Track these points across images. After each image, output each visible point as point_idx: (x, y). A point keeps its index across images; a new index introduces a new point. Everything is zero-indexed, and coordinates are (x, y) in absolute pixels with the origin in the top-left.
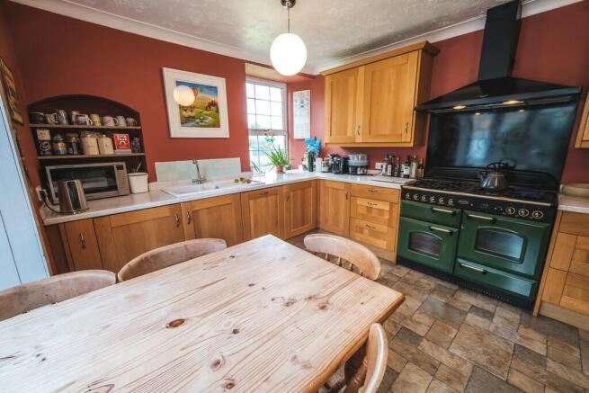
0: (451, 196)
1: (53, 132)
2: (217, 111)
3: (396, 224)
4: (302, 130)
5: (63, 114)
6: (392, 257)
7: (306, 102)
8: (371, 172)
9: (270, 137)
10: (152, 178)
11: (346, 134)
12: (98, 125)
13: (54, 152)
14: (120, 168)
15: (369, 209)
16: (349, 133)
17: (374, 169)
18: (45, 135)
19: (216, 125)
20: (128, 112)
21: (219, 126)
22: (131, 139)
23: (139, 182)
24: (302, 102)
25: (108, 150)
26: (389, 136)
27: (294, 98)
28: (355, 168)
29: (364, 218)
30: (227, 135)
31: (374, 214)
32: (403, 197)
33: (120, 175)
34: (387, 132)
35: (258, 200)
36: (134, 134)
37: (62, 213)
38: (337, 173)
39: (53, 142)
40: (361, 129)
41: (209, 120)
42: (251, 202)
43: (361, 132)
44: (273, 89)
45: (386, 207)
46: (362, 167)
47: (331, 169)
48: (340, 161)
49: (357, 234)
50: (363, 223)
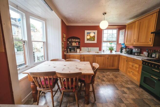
0: (157, 65)
1: (69, 42)
2: (95, 37)
3: (140, 72)
4: (121, 41)
5: (71, 39)
6: (138, 84)
7: (123, 33)
8: (142, 55)
9: (111, 43)
10: (80, 50)
11: (131, 42)
12: (75, 41)
13: (69, 45)
14: (76, 48)
15: (133, 66)
16: (132, 42)
17: (143, 54)
18: (68, 42)
19: (94, 40)
20: (79, 39)
21: (94, 41)
22: (79, 43)
23: (78, 50)
24: (122, 33)
25: (75, 45)
26: (144, 42)
27: (120, 32)
28: (134, 53)
29: (131, 68)
30: (96, 42)
31: (134, 68)
32: (143, 63)
33: (75, 49)
34: (144, 41)
35: (99, 57)
36: (79, 42)
37: (67, 53)
38: (128, 54)
39: (69, 43)
40: (135, 40)
41: (93, 39)
42: (97, 57)
43: (135, 41)
44: (113, 30)
45: (137, 66)
46: (137, 53)
47: (128, 53)
48: (129, 50)
49: (129, 73)
50: (131, 70)
